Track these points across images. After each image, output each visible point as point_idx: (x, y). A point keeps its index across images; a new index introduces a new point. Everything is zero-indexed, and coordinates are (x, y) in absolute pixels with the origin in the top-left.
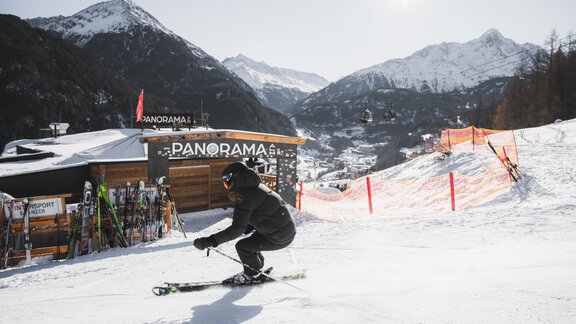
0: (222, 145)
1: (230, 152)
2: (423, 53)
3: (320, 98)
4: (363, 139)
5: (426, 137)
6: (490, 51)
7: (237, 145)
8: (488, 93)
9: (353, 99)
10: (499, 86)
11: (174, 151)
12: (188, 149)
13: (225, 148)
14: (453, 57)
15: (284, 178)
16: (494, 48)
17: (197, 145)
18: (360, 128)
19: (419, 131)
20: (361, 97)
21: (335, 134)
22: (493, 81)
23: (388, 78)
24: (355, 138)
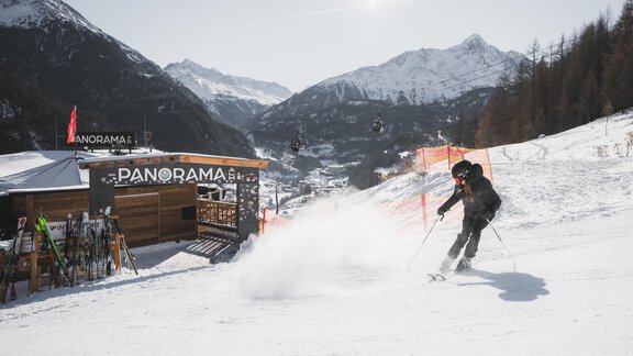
0: (175, 170)
1: (185, 177)
2: (399, 61)
3: (282, 111)
4: (332, 158)
5: (404, 154)
6: (472, 58)
7: (192, 170)
8: (470, 105)
9: (320, 113)
10: (484, 98)
11: (120, 178)
12: (137, 175)
13: (179, 173)
14: (432, 64)
15: (245, 205)
16: (476, 56)
17: (147, 171)
18: (328, 146)
19: (396, 148)
20: (329, 109)
21: (300, 153)
22: (476, 92)
23: (360, 88)
24: (322, 158)
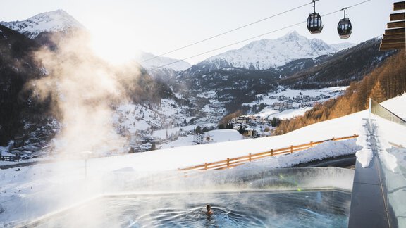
2: (250, 46)
3: (187, 74)
4: (215, 99)
6: (291, 44)
8: (293, 69)
9: (208, 74)
10: (300, 65)
14: (268, 48)
16: (294, 42)
18: (213, 92)
19: (252, 92)
20: (213, 72)
21: (198, 96)
22: (295, 62)
23: (229, 62)
24: (210, 98)
